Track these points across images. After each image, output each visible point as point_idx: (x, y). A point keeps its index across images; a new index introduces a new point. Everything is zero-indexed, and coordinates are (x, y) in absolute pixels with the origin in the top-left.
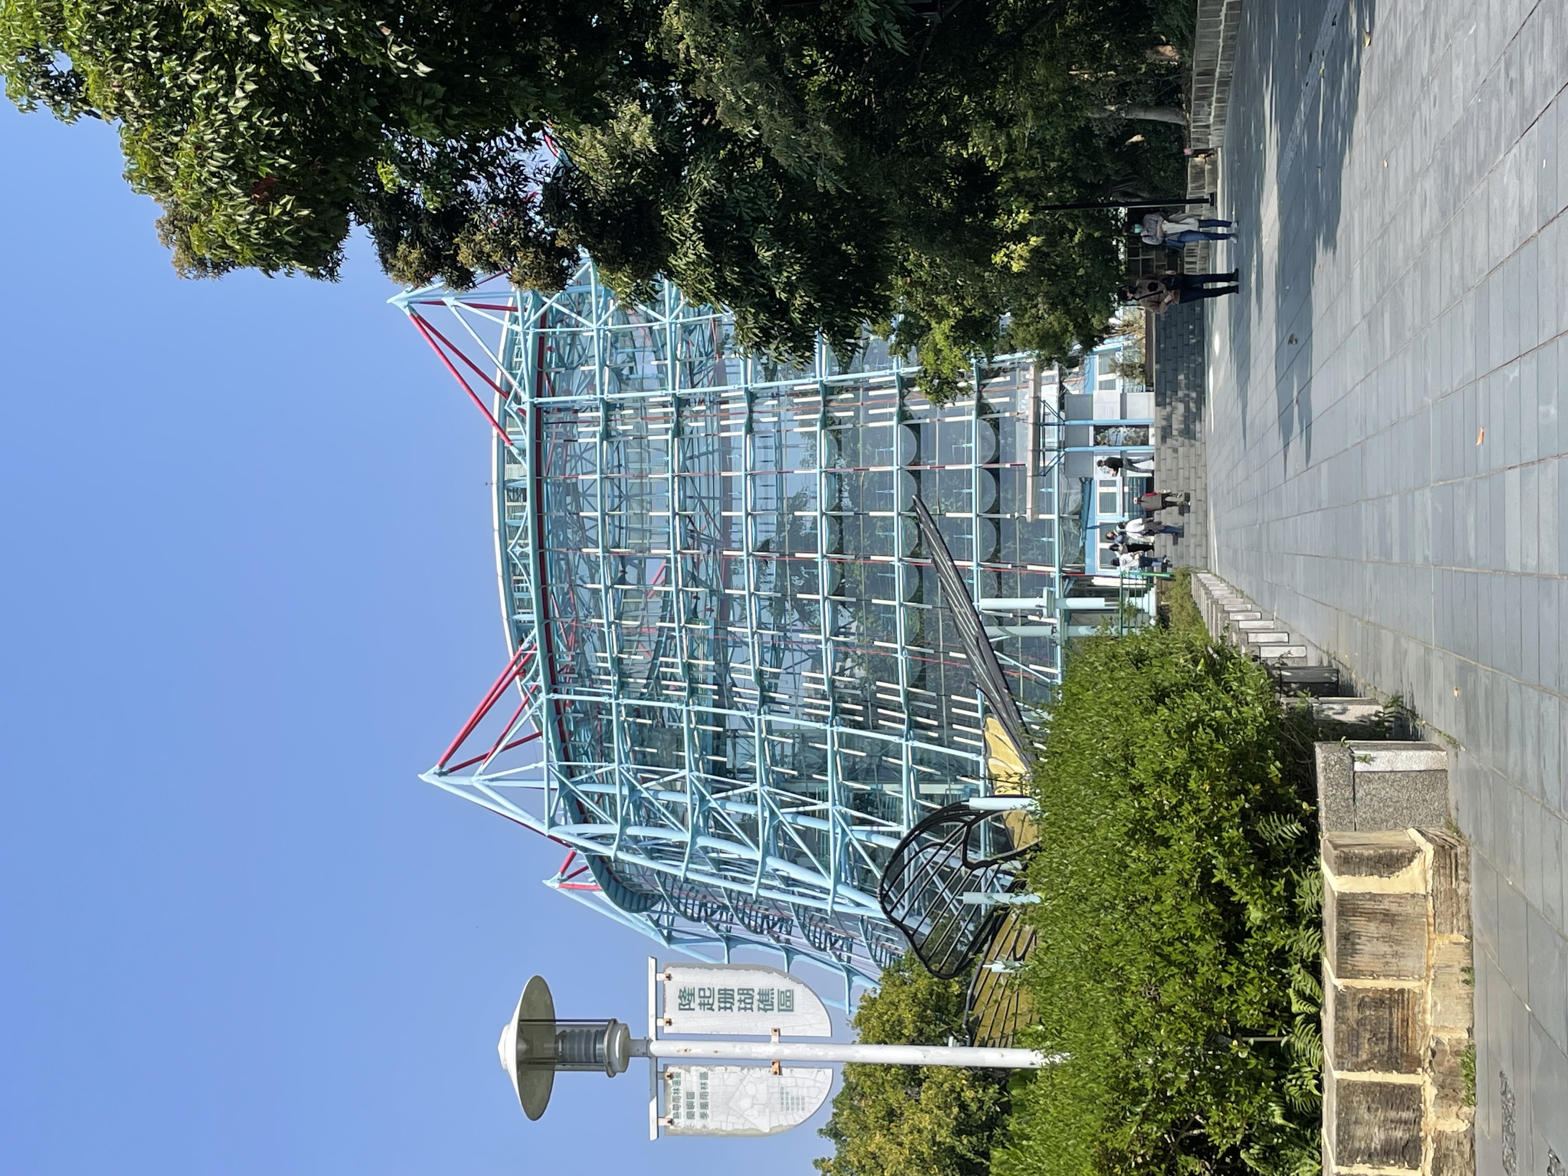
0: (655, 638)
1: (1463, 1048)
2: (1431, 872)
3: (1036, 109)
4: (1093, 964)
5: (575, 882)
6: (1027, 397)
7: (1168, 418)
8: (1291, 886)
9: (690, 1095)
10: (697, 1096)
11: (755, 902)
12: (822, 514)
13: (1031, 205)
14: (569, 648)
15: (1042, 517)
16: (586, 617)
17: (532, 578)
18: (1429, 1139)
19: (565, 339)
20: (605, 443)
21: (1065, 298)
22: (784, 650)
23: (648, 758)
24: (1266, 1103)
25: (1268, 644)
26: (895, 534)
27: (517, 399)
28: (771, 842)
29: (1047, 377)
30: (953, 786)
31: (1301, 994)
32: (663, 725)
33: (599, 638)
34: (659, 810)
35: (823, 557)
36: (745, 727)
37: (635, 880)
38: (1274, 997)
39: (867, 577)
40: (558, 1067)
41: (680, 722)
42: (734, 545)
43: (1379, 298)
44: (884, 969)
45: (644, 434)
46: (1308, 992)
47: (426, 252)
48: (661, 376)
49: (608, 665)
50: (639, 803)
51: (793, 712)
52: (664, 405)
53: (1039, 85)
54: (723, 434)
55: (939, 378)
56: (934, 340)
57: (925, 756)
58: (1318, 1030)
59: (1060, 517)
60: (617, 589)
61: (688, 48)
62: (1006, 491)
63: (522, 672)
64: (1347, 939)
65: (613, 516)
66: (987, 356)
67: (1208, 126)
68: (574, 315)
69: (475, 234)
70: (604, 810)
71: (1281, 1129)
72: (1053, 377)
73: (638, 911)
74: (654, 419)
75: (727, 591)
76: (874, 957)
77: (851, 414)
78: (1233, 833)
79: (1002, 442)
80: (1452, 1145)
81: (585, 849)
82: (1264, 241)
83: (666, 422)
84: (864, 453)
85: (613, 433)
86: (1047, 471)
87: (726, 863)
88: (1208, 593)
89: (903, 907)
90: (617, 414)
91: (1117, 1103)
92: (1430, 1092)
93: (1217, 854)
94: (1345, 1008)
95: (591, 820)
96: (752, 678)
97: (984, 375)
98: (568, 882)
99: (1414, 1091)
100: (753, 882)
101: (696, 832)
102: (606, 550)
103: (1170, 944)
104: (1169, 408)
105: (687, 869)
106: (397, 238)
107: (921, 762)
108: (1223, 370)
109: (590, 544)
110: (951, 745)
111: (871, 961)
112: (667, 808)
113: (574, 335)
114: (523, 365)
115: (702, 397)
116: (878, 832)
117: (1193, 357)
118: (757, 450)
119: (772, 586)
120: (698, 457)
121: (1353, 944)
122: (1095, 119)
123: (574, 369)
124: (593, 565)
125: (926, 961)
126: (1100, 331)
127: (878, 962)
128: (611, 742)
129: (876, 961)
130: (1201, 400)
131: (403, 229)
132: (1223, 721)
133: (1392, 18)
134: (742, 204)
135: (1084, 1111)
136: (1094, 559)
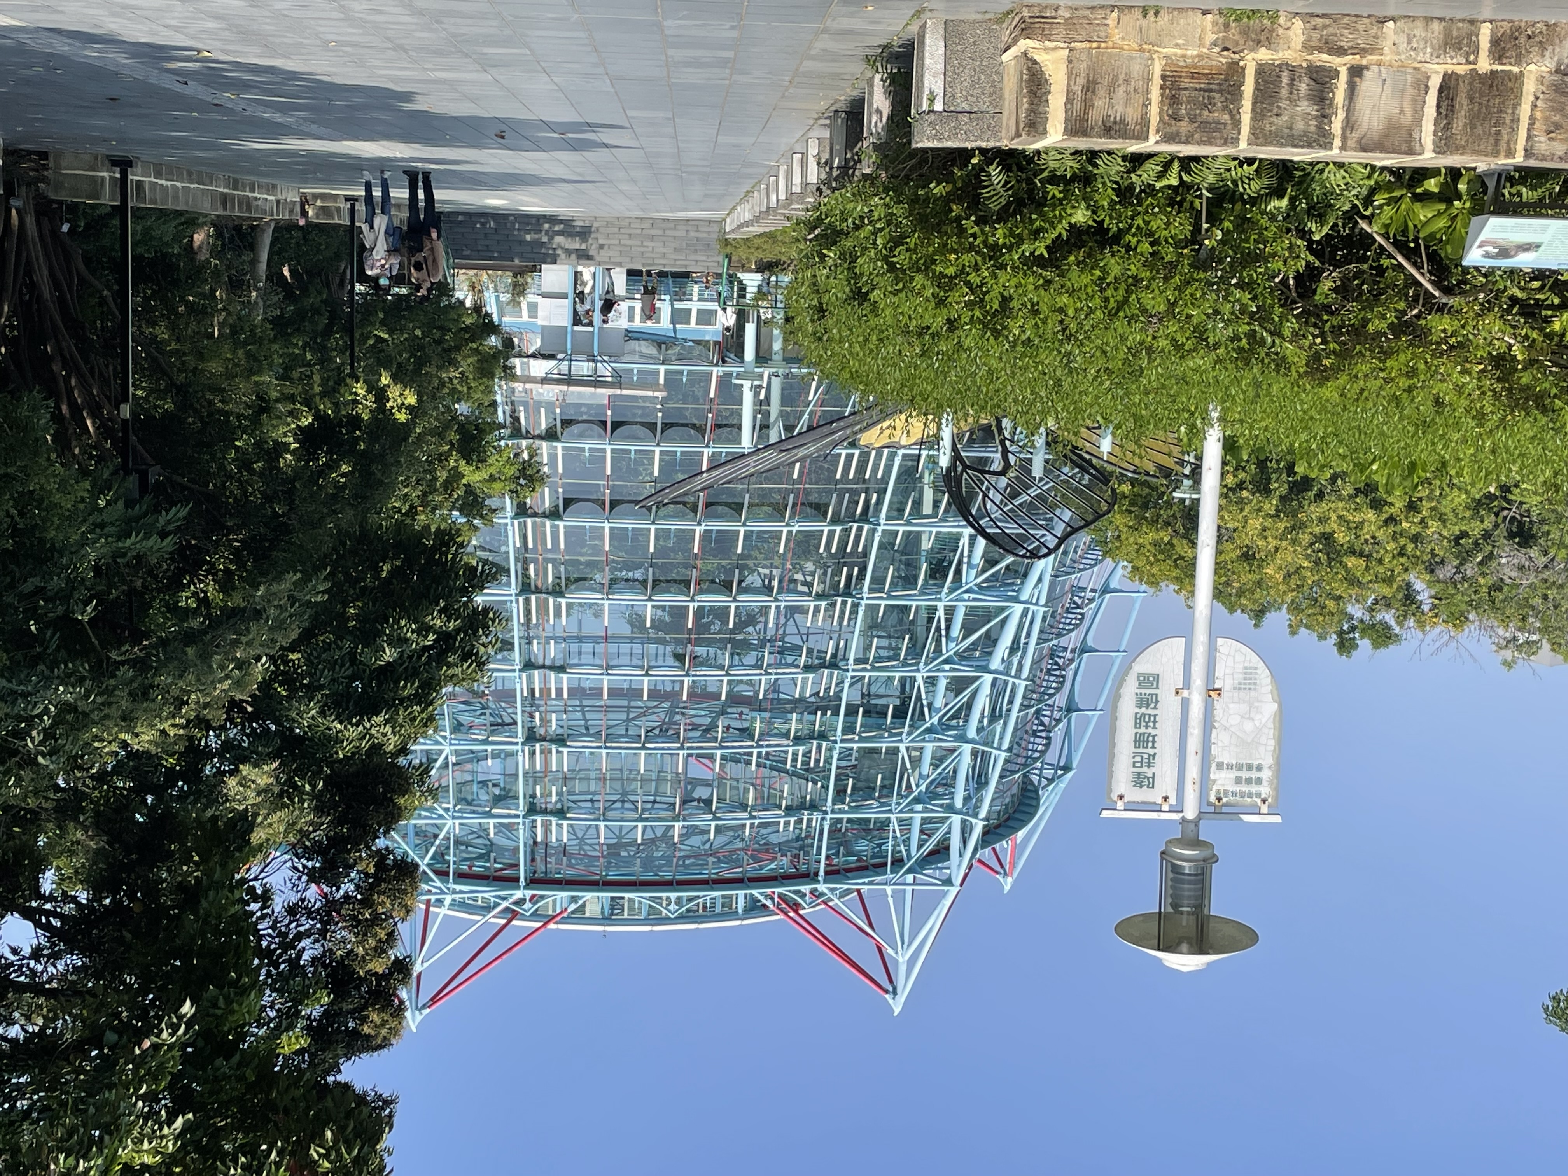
0: (766, 772)
1: (1221, 20)
2: (1047, 43)
3: (251, 372)
4: (1124, 377)
5: (1007, 860)
6: (541, 391)
7: (569, 252)
8: (1054, 179)
9: (1238, 780)
10: (1239, 774)
11: (1034, 682)
12: (650, 600)
13: (348, 380)
14: (774, 859)
15: (662, 381)
16: (743, 840)
17: (701, 894)
18: (1309, 57)
19: (462, 851)
20: (568, 815)
21: (444, 350)
22: (784, 642)
23: (887, 782)
24: (1267, 214)
25: (804, 175)
26: (673, 527)
27: (520, 902)
28: (975, 664)
29: (522, 369)
30: (926, 481)
31: (1161, 175)
32: (855, 766)
33: (766, 828)
34: (940, 774)
35: (693, 600)
36: (859, 685)
37: (1007, 800)
38: (1162, 201)
39: (715, 556)
40: (1206, 912)
41: (852, 749)
42: (677, 688)
43: (467, 55)
44: (1104, 556)
45: (560, 775)
46: (1159, 168)
47: (373, 1005)
48: (503, 756)
49: (792, 820)
50: (931, 795)
51: (848, 636)
52: (533, 753)
53: (227, 367)
54: (565, 696)
55: (519, 478)
56: (480, 481)
57: (895, 506)
58: (1196, 159)
59: (663, 363)
60: (717, 808)
61: (174, 726)
62: (634, 415)
63: (796, 907)
64: (1109, 129)
65: (643, 810)
66: (499, 429)
67: (278, 202)
68: (437, 842)
69: (357, 955)
70: (938, 829)
71: (1292, 200)
72: (522, 364)
73: (1038, 799)
74: (546, 763)
75: (723, 698)
76: (1092, 566)
77: (550, 566)
78: (1000, 234)
79: (585, 417)
80: (1316, 35)
81: (976, 850)
82: (398, 155)
83: (550, 752)
84: (590, 555)
85: (559, 806)
86: (616, 373)
87: (994, 710)
88: (747, 224)
89: (1044, 535)
90: (540, 801)
91: (1262, 361)
92: (1264, 55)
93: (1020, 250)
94: (1178, 134)
95: (946, 843)
96: (811, 676)
97: (517, 432)
98: (1007, 868)
99: (1262, 71)
100: (1014, 683)
101: (963, 738)
102: (676, 819)
103: (1107, 300)
104: (559, 252)
105: (999, 749)
106: (356, 1034)
107: (901, 511)
108: (524, 198)
109: (670, 834)
110: (885, 480)
111: (1096, 569)
112: (937, 766)
113: (457, 843)
114: (486, 895)
115: (526, 715)
116: (969, 556)
117: (509, 225)
118: (583, 662)
119: (719, 652)
120: (586, 721)
121: (1115, 122)
122: (265, 313)
123: (492, 844)
124: (690, 832)
125: (1099, 516)
126: (479, 316)
127: (1097, 562)
128: (868, 820)
129: (1096, 564)
130: (552, 219)
131: (347, 1027)
132: (888, 237)
133: (185, 31)
134: (336, 676)
135: (1269, 394)
136: (706, 332)
